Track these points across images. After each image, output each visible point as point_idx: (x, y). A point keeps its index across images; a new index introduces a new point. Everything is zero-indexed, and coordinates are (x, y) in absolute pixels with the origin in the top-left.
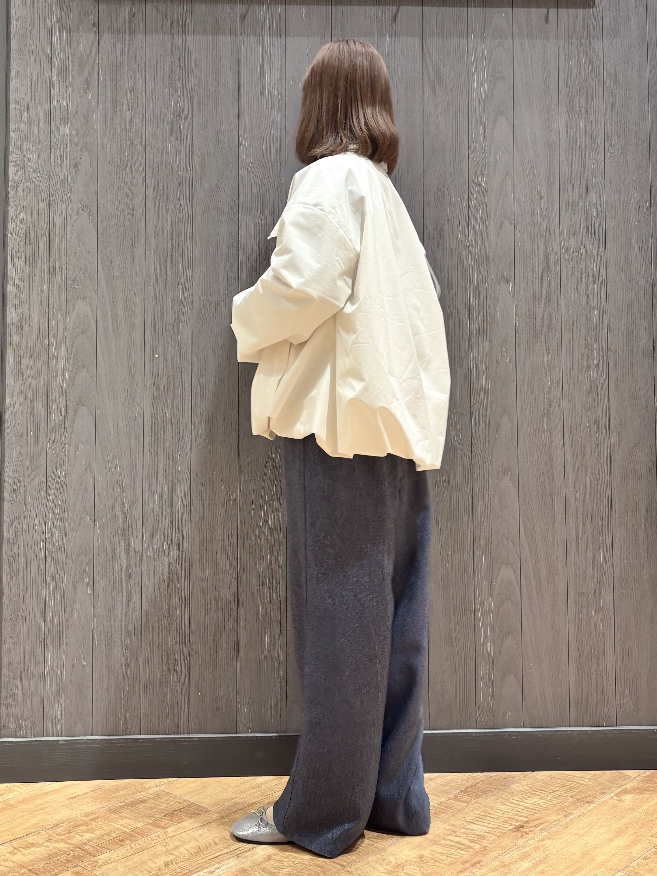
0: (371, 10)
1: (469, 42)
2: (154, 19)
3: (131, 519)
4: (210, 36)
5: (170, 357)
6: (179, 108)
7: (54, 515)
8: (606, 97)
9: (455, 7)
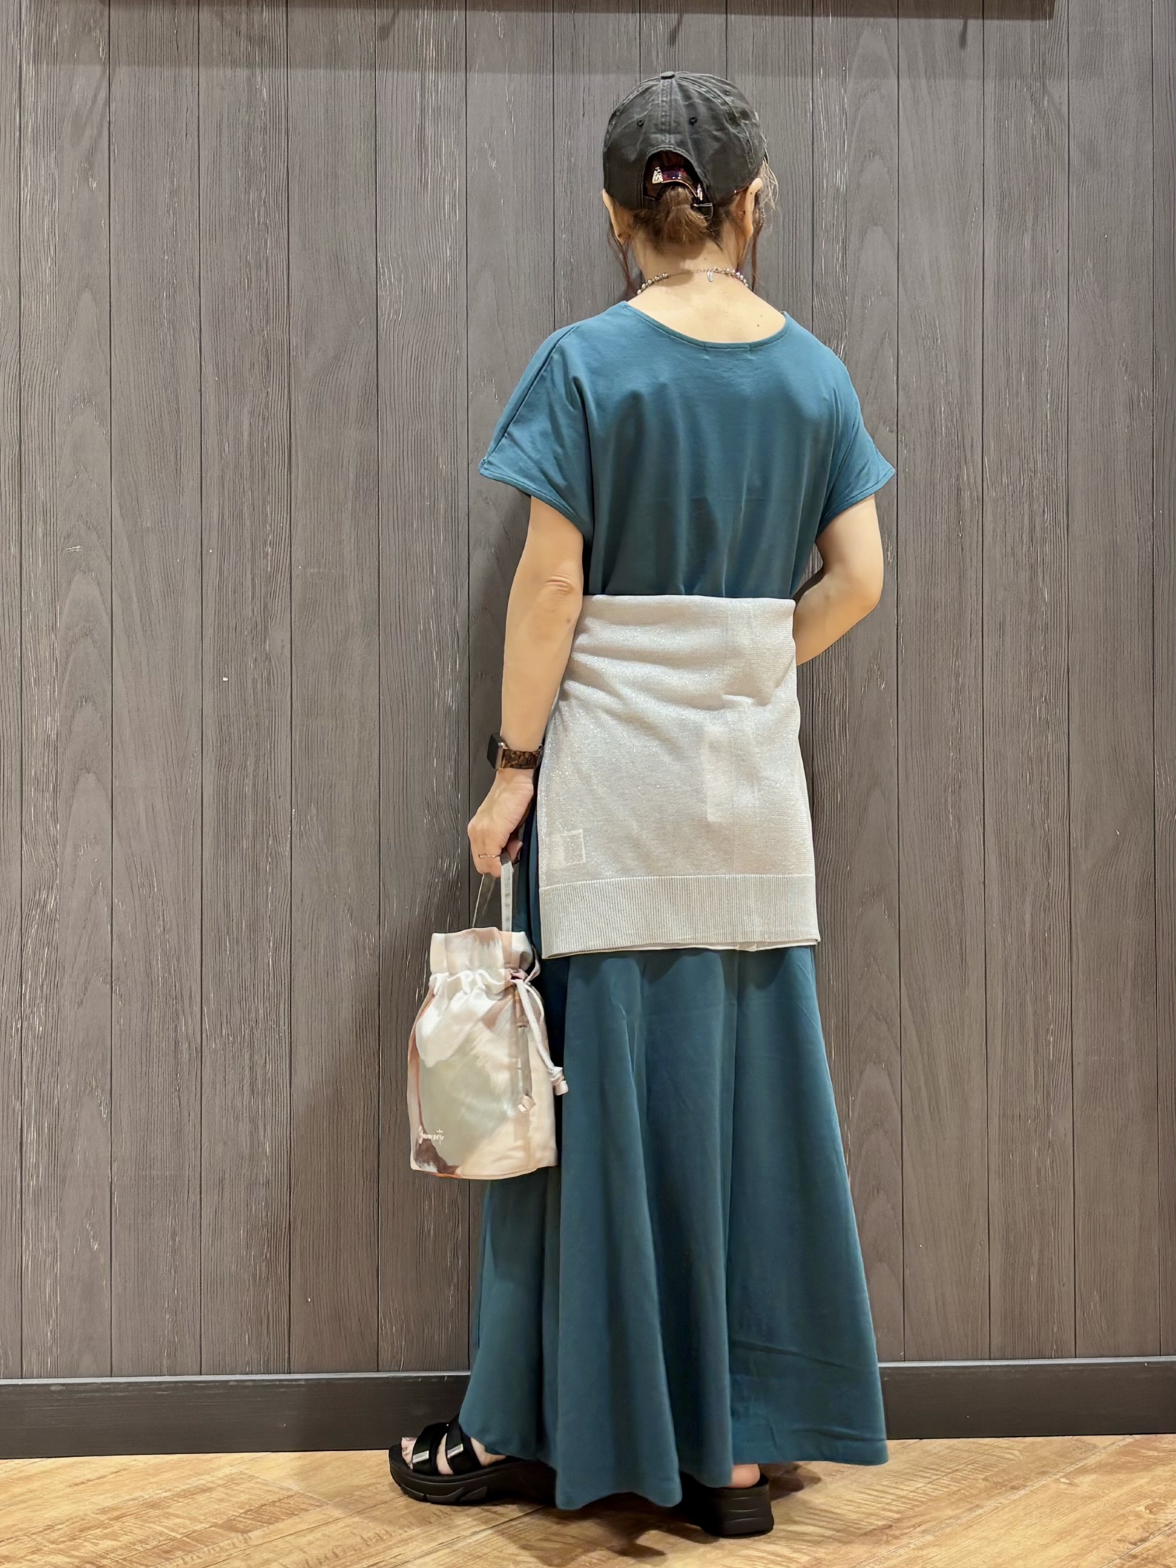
0: (628, 21)
1: (815, 84)
2: (215, 38)
3: (181, 981)
4: (322, 73)
5: (250, 682)
6: (262, 209)
7: (36, 974)
8: (1073, 189)
9: (788, 15)
